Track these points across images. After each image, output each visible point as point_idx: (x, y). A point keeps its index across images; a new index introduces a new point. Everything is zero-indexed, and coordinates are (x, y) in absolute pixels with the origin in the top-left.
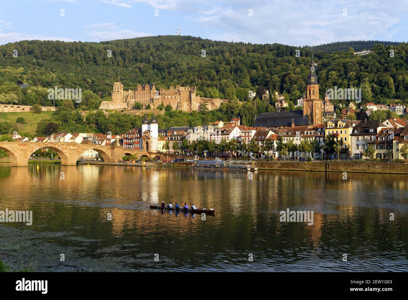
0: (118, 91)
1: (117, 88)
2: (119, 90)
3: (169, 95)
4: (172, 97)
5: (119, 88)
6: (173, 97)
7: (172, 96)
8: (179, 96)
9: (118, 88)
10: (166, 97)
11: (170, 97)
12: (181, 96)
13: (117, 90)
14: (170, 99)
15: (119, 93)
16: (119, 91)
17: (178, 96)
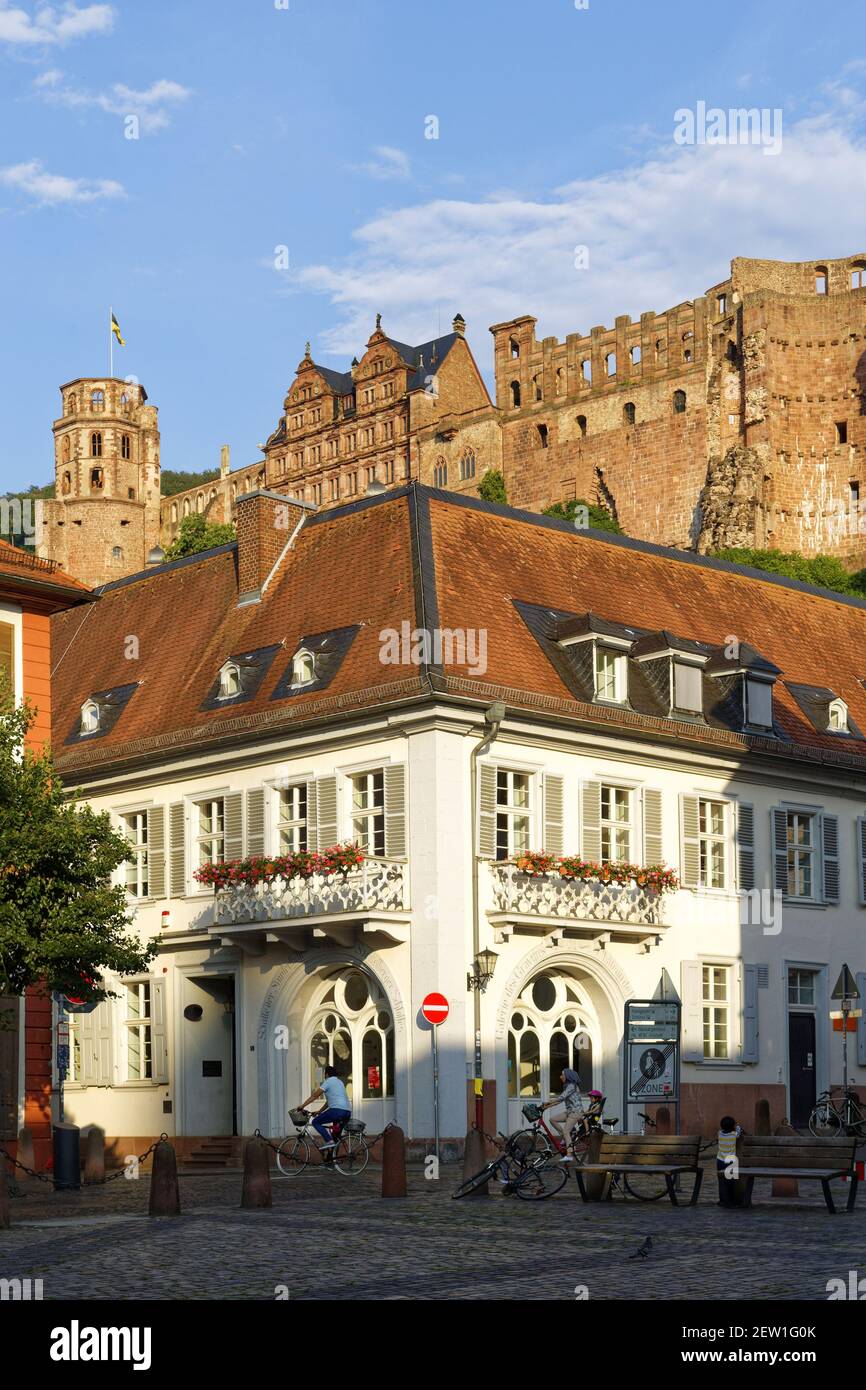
0: (95, 475)
1: (85, 442)
2: (105, 463)
3: (599, 394)
4: (630, 408)
5: (108, 435)
6: (652, 405)
7: (640, 398)
8: (731, 379)
9: (97, 439)
10: (564, 425)
11: (606, 416)
12: (760, 379)
13: (87, 464)
14: (607, 439)
15: (107, 492)
16: (107, 477)
17: (716, 378)
